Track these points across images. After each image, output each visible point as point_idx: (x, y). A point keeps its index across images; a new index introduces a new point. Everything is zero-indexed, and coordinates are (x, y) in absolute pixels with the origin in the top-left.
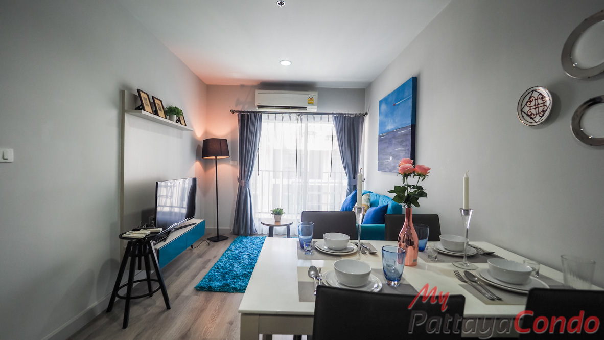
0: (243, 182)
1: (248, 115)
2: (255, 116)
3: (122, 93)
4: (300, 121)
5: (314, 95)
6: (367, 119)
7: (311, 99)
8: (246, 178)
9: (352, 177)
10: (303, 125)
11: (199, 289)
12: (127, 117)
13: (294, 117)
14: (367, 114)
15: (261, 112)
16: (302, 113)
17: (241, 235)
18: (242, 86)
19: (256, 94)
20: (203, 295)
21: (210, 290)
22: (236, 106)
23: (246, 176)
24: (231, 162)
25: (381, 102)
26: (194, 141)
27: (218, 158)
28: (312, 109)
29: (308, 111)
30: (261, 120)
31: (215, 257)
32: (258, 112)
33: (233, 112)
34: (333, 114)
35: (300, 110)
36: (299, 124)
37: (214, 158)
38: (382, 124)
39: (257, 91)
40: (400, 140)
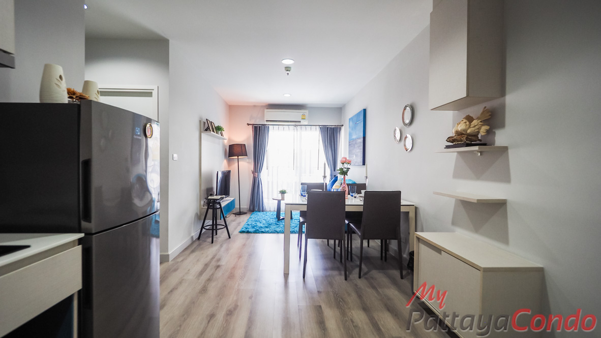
0: (256, 174)
1: (259, 127)
2: (265, 128)
3: (200, 121)
4: (296, 131)
5: (306, 112)
6: (343, 128)
7: (304, 115)
8: (258, 171)
9: (333, 170)
10: (298, 133)
11: (242, 232)
12: (203, 135)
13: (291, 127)
14: (343, 125)
15: (269, 125)
16: (297, 125)
17: (256, 211)
18: (255, 106)
19: (265, 112)
20: (245, 235)
21: (248, 232)
22: (250, 120)
23: (258, 170)
24: (247, 160)
25: (350, 119)
26: (224, 146)
27: (239, 157)
28: (304, 122)
29: (301, 124)
30: (268, 131)
31: (243, 221)
32: (266, 125)
33: (248, 124)
34: (319, 126)
35: (296, 123)
36: (296, 132)
37: (237, 157)
38: (350, 135)
39: (266, 110)
40: (358, 145)
